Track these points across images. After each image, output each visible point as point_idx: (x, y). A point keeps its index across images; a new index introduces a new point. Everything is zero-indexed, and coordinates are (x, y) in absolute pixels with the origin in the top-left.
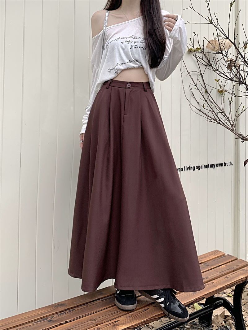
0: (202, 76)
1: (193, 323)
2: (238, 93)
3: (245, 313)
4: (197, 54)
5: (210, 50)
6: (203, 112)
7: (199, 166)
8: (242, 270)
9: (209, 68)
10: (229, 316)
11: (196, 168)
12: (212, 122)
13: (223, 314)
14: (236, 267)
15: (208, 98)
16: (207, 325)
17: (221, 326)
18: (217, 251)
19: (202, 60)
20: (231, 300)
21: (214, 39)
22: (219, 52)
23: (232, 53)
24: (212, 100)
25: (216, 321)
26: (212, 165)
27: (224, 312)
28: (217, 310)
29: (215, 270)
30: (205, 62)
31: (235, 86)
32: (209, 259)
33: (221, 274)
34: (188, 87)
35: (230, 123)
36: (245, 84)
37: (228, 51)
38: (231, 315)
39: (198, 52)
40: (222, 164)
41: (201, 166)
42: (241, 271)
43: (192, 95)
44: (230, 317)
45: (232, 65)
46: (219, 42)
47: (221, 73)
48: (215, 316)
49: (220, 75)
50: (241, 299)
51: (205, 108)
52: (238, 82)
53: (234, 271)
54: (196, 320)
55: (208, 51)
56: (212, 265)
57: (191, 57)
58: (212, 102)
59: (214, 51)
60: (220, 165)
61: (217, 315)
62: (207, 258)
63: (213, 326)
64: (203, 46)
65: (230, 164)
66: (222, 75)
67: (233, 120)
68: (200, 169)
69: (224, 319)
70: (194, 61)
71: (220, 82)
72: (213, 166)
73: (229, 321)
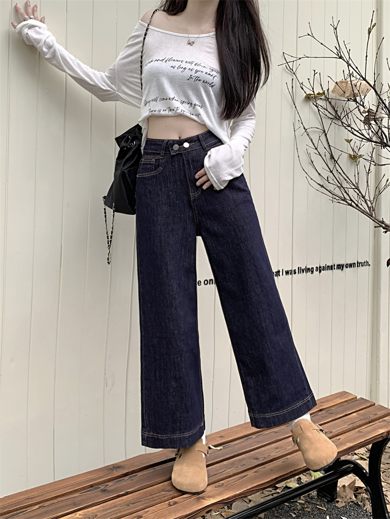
0: (326, 135)
1: (309, 497)
2: (379, 160)
3: (386, 484)
4: (319, 102)
5: (337, 96)
6: (327, 189)
7: (320, 267)
8: (382, 421)
9: (336, 122)
10: (361, 488)
11: (315, 269)
12: (339, 203)
13: (352, 484)
14: (372, 417)
15: (335, 167)
16: (329, 499)
17: (349, 501)
18: (344, 393)
19: (325, 111)
20: (365, 465)
21: (344, 80)
22: (351, 99)
23: (370, 101)
24: (340, 171)
25: (343, 494)
26: (340, 265)
27: (354, 482)
28: (345, 479)
29: (342, 421)
30: (331, 114)
31: (375, 150)
32: (332, 405)
33: (351, 426)
34: (305, 152)
35: (367, 205)
37: (365, 97)
38: (365, 486)
39: (321, 99)
40: (354, 263)
41: (323, 267)
42: (380, 422)
43: (310, 163)
44: (364, 489)
45: (370, 117)
46: (351, 84)
47: (354, 129)
48: (341, 486)
49: (353, 133)
50: (380, 463)
51: (329, 183)
52: (379, 143)
53: (370, 422)
54: (314, 493)
55: (336, 97)
56: (337, 413)
57: (310, 107)
58: (340, 173)
59: (344, 97)
60: (351, 265)
61: (344, 486)
62: (331, 402)
63: (338, 502)
64: (328, 90)
65: (367, 263)
66: (355, 133)
67: (372, 199)
68: (322, 271)
69: (354, 491)
70: (314, 112)
71: (352, 143)
72: (340, 267)
73: (362, 494)
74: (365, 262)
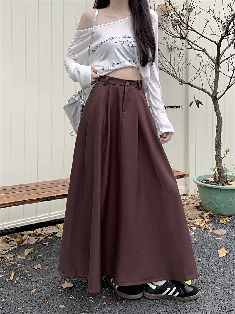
36: (187, 39)
40: (173, 106)
46: (166, 5)
49: (168, 34)
59: (162, 13)
60: (171, 107)
71: (167, 39)
74: (180, 106)
